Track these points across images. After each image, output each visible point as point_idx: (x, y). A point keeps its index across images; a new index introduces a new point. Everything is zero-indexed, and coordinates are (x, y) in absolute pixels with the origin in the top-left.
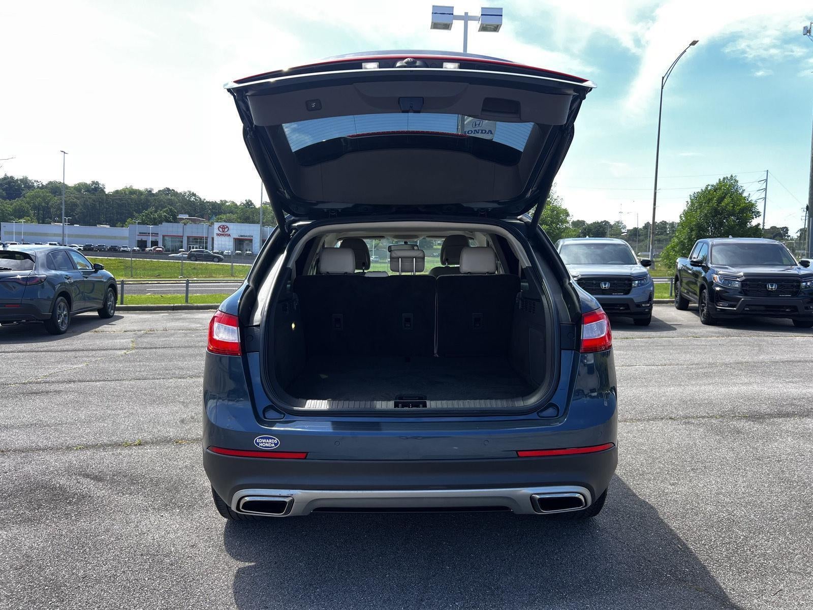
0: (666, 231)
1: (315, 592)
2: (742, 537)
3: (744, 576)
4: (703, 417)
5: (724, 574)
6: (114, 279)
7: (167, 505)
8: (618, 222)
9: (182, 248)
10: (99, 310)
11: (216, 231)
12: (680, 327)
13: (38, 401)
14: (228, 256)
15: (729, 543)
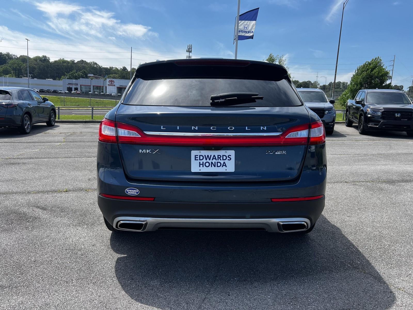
0: (340, 87)
1: (159, 271)
2: (387, 245)
3: (390, 266)
4: (363, 182)
5: (379, 265)
6: (54, 106)
7: (80, 223)
8: (316, 82)
9: (90, 92)
10: (46, 122)
11: (108, 83)
12: (349, 135)
13: (13, 168)
14: (114, 96)
15: (381, 248)
